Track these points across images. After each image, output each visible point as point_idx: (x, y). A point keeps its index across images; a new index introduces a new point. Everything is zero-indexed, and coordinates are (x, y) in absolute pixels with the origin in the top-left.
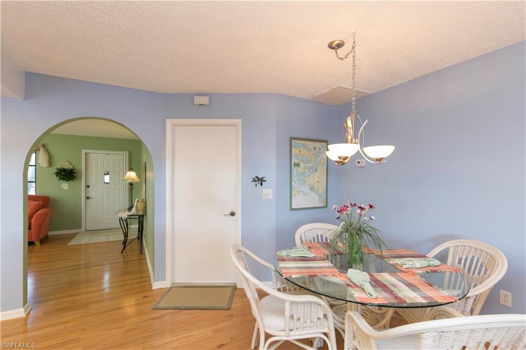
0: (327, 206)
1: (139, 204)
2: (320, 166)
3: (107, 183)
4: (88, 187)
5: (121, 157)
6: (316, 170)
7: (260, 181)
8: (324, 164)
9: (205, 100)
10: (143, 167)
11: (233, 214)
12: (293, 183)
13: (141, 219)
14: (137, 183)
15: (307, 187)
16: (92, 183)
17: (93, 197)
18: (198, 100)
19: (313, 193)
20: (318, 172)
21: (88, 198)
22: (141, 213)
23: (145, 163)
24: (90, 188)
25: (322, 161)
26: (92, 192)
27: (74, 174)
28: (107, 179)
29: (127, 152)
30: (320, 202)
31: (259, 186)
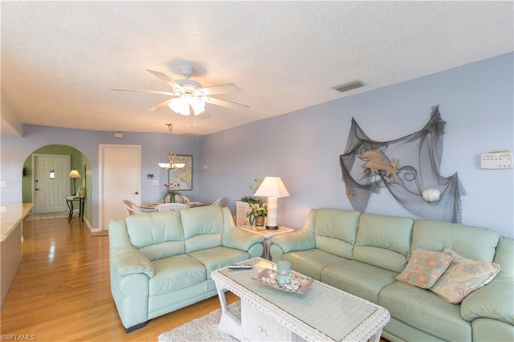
0: (192, 190)
1: (81, 191)
2: (188, 169)
3: (52, 179)
4: (37, 181)
5: (65, 160)
6: (185, 171)
7: (151, 176)
8: (190, 167)
9: (121, 135)
10: (83, 167)
11: (137, 193)
12: (170, 177)
13: (82, 201)
14: (78, 178)
15: (179, 179)
16: (40, 178)
17: (41, 189)
18: (117, 135)
19: (183, 183)
20: (186, 172)
21: (37, 190)
22: (82, 197)
23: (85, 165)
24: (38, 183)
25: (189, 166)
26: (40, 185)
27: (26, 172)
28: (52, 175)
29: (69, 156)
30: (188, 187)
31: (151, 179)
